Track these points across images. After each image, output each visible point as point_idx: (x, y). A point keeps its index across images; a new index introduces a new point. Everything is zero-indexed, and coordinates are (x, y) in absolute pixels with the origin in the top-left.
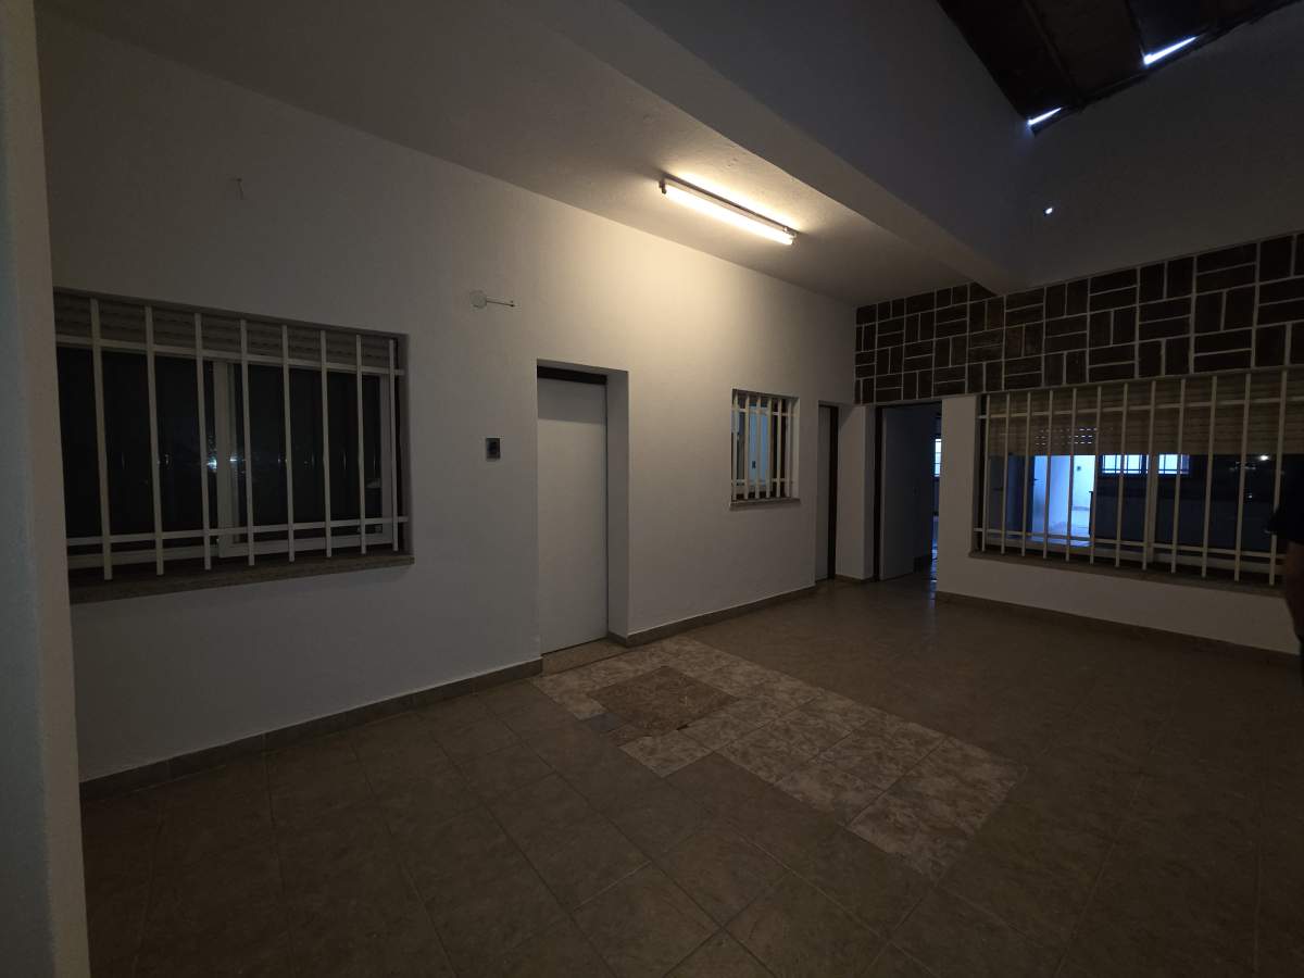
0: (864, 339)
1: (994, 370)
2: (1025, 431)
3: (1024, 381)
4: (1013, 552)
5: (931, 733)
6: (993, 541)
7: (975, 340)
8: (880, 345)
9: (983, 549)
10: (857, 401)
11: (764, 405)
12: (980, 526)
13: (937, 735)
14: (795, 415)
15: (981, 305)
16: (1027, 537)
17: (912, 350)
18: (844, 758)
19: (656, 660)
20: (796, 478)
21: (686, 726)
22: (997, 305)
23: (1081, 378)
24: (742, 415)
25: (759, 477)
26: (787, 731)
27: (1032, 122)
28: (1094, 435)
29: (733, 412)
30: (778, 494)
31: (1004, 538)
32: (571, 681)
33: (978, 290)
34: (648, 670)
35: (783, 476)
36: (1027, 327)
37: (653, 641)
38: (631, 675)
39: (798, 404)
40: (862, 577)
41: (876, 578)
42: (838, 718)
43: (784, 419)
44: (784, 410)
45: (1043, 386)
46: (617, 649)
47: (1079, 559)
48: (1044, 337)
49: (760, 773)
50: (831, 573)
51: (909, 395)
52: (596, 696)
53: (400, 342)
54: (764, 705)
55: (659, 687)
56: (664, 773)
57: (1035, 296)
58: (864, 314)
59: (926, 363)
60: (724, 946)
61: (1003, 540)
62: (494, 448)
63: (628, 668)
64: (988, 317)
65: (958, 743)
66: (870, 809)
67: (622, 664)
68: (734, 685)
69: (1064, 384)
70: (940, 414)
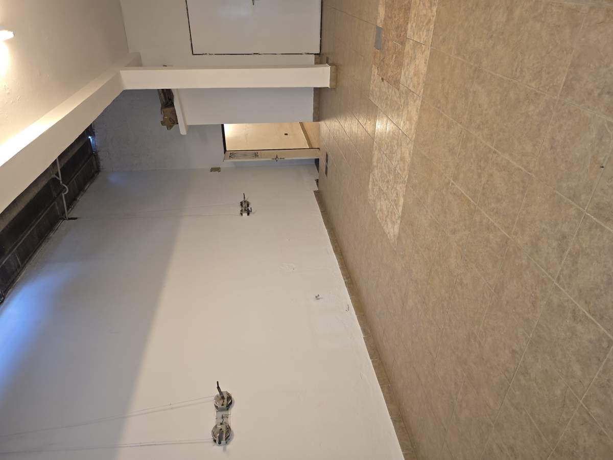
5: (400, 209)
13: (400, 212)
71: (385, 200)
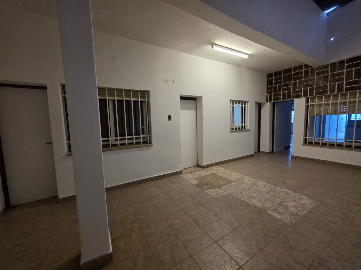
0: (269, 83)
1: (312, 90)
2: (322, 108)
3: (322, 93)
4: (317, 144)
5: (290, 192)
6: (310, 141)
7: (306, 81)
8: (274, 85)
9: (307, 143)
10: (267, 101)
11: (239, 103)
12: (306, 136)
13: (292, 192)
14: (248, 106)
15: (308, 71)
16: (322, 140)
17: (284, 86)
18: (265, 196)
19: (211, 172)
20: (248, 124)
21: (221, 187)
22: (313, 70)
23: (342, 90)
24: (233, 107)
25: (238, 123)
26: (248, 189)
27: (326, 12)
28: (346, 108)
29: (231, 106)
30: (243, 128)
31: (314, 139)
32: (190, 175)
33: (307, 66)
34: (209, 174)
35: (245, 123)
36: (323, 76)
37: (209, 167)
38: (205, 175)
39: (249, 102)
40: (268, 152)
41: (272, 152)
42: (263, 187)
43: (245, 107)
44: (245, 105)
45: (328, 94)
46: (200, 169)
47: (340, 146)
48: (329, 79)
49: (241, 198)
50: (259, 150)
51: (284, 98)
52: (197, 179)
53: (148, 92)
54: (241, 183)
55: (212, 178)
56: (216, 197)
57: (326, 66)
58: (269, 76)
59: (289, 89)
60: (235, 233)
61: (314, 140)
62: (170, 118)
63: (204, 173)
64: (310, 74)
65: (298, 194)
66: (272, 208)
67: (202, 172)
68: (233, 178)
69: (336, 93)
70: (294, 104)
71: (287, 201)
